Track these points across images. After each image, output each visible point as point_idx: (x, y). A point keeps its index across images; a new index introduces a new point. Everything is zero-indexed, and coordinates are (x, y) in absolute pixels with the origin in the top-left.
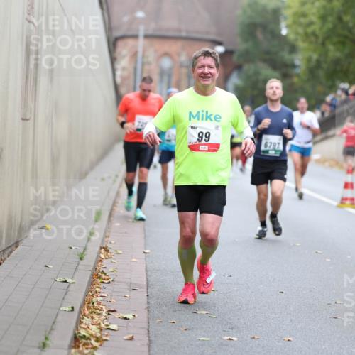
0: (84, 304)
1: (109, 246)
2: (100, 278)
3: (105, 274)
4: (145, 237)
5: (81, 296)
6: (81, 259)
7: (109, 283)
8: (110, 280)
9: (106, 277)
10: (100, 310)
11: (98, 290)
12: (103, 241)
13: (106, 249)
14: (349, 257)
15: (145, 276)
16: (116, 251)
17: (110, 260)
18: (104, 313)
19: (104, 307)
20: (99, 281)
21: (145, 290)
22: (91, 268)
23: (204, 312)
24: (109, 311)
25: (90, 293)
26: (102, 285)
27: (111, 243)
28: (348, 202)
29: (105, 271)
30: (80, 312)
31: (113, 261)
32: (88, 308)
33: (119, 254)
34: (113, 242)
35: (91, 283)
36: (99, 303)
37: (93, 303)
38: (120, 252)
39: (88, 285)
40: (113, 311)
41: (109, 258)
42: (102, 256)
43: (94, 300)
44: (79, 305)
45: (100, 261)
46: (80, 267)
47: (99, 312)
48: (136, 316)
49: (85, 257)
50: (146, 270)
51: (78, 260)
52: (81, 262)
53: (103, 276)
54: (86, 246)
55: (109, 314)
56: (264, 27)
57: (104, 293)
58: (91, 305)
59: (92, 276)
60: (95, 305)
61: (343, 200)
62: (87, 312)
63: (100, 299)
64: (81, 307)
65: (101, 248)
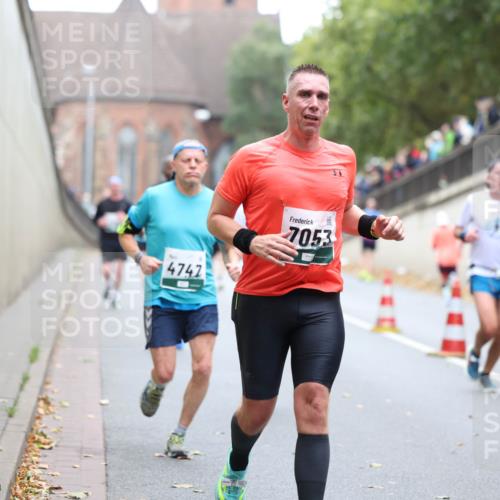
0: (16, 480)
1: (51, 396)
2: (38, 442)
3: (45, 436)
4: (102, 381)
5: (11, 468)
6: (11, 416)
7: (51, 448)
8: (53, 445)
9: (47, 441)
10: (39, 488)
11: (35, 459)
12: (42, 390)
13: (47, 402)
14: (388, 401)
15: (101, 437)
16: (60, 403)
17: (51, 416)
18: (44, 491)
19: (44, 484)
20: (36, 446)
21: (103, 457)
22: (25, 428)
23: (187, 486)
24: (51, 489)
25: (24, 465)
26: (42, 452)
27: (53, 392)
28: (386, 325)
29: (45, 432)
30: (10, 491)
31: (57, 417)
32: (21, 485)
33: (64, 407)
34: (56, 391)
35: (25, 450)
36: (36, 478)
37: (28, 478)
38: (66, 404)
39: (21, 453)
40: (56, 488)
41: (51, 413)
42: (41, 411)
43: (29, 473)
44: (8, 482)
45: (39, 418)
46: (9, 428)
47: (37, 490)
48: (90, 493)
49: (16, 414)
50: (104, 429)
51: (6, 418)
52: (12, 421)
53: (42, 439)
54: (18, 397)
55: (51, 493)
56: (263, 82)
57: (43, 463)
58: (25, 480)
59: (26, 439)
60: (31, 480)
61: (380, 322)
62: (20, 492)
63: (38, 472)
64: (11, 484)
65: (39, 400)
